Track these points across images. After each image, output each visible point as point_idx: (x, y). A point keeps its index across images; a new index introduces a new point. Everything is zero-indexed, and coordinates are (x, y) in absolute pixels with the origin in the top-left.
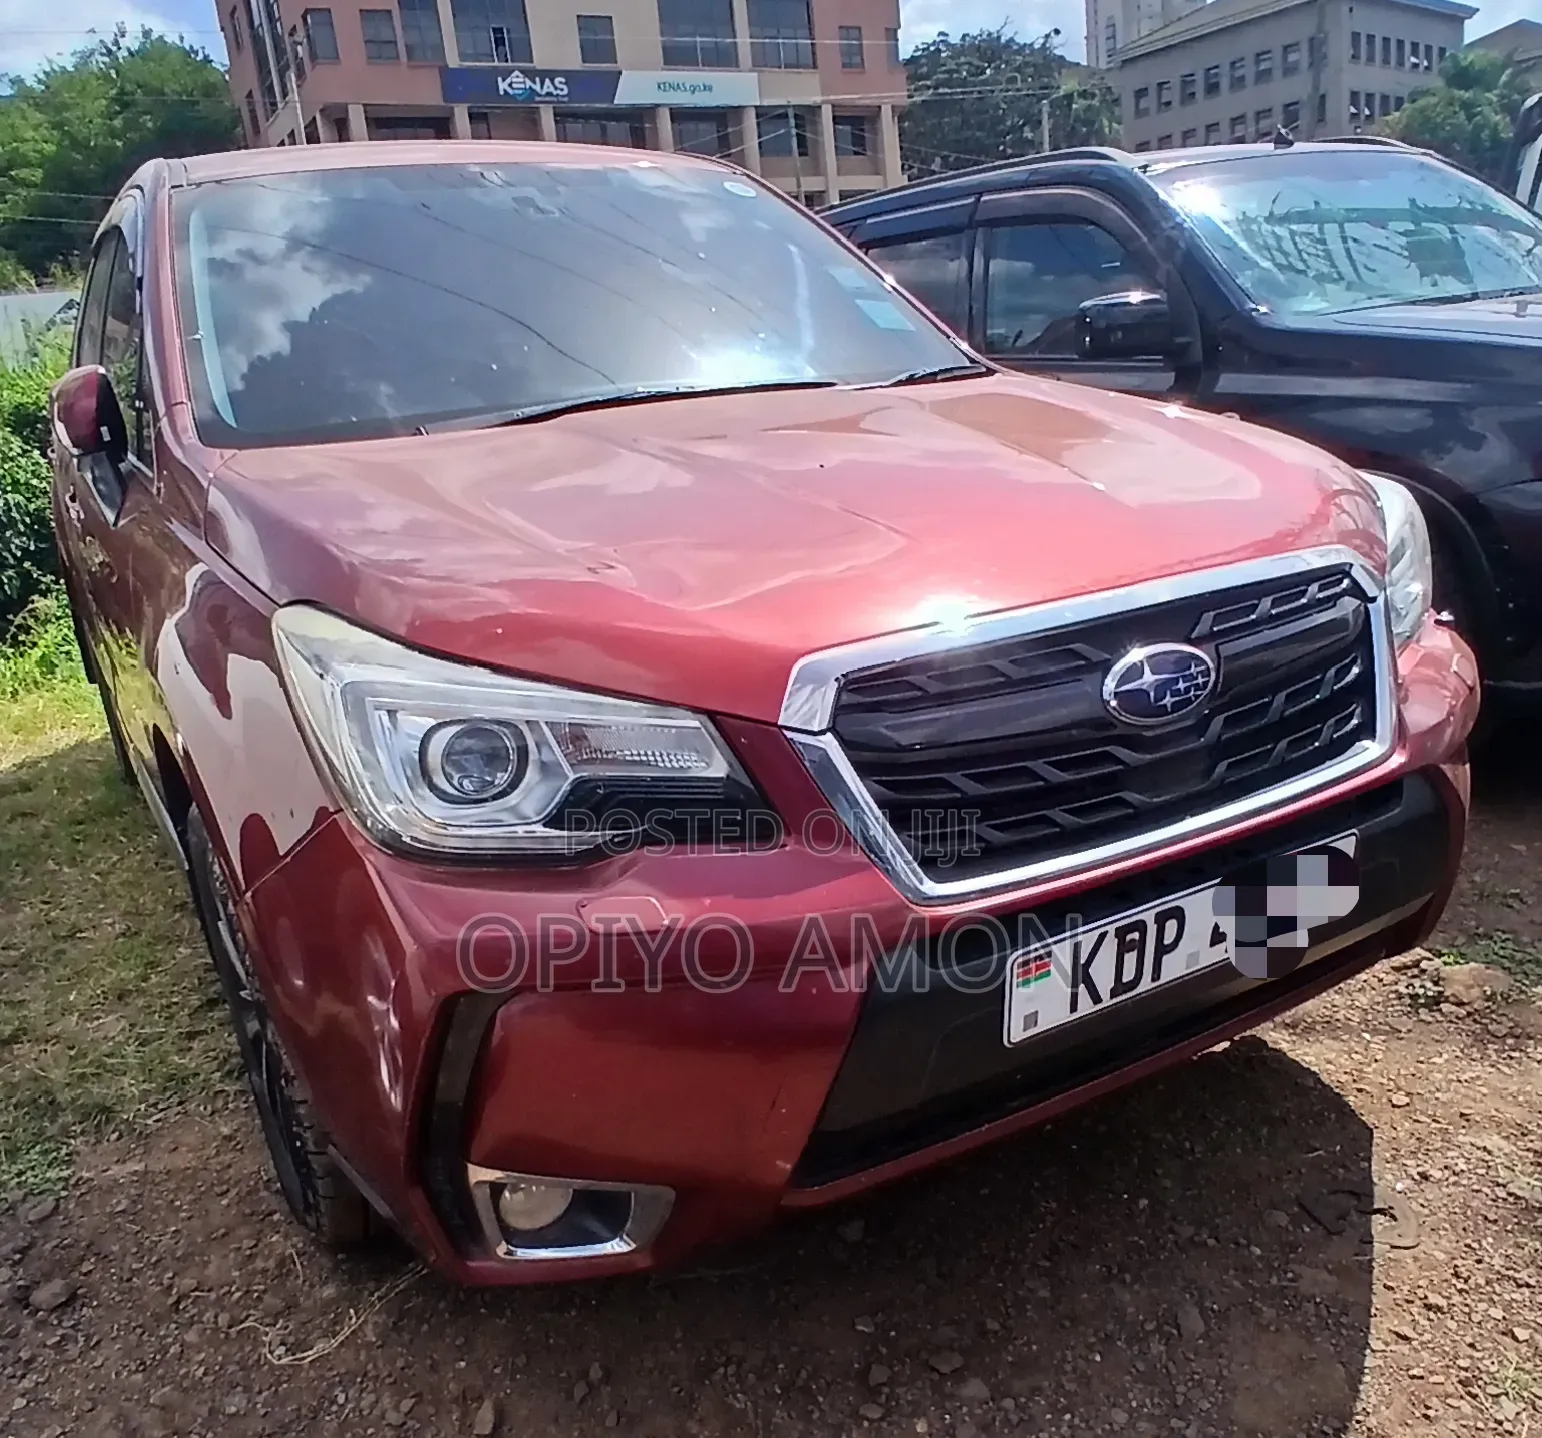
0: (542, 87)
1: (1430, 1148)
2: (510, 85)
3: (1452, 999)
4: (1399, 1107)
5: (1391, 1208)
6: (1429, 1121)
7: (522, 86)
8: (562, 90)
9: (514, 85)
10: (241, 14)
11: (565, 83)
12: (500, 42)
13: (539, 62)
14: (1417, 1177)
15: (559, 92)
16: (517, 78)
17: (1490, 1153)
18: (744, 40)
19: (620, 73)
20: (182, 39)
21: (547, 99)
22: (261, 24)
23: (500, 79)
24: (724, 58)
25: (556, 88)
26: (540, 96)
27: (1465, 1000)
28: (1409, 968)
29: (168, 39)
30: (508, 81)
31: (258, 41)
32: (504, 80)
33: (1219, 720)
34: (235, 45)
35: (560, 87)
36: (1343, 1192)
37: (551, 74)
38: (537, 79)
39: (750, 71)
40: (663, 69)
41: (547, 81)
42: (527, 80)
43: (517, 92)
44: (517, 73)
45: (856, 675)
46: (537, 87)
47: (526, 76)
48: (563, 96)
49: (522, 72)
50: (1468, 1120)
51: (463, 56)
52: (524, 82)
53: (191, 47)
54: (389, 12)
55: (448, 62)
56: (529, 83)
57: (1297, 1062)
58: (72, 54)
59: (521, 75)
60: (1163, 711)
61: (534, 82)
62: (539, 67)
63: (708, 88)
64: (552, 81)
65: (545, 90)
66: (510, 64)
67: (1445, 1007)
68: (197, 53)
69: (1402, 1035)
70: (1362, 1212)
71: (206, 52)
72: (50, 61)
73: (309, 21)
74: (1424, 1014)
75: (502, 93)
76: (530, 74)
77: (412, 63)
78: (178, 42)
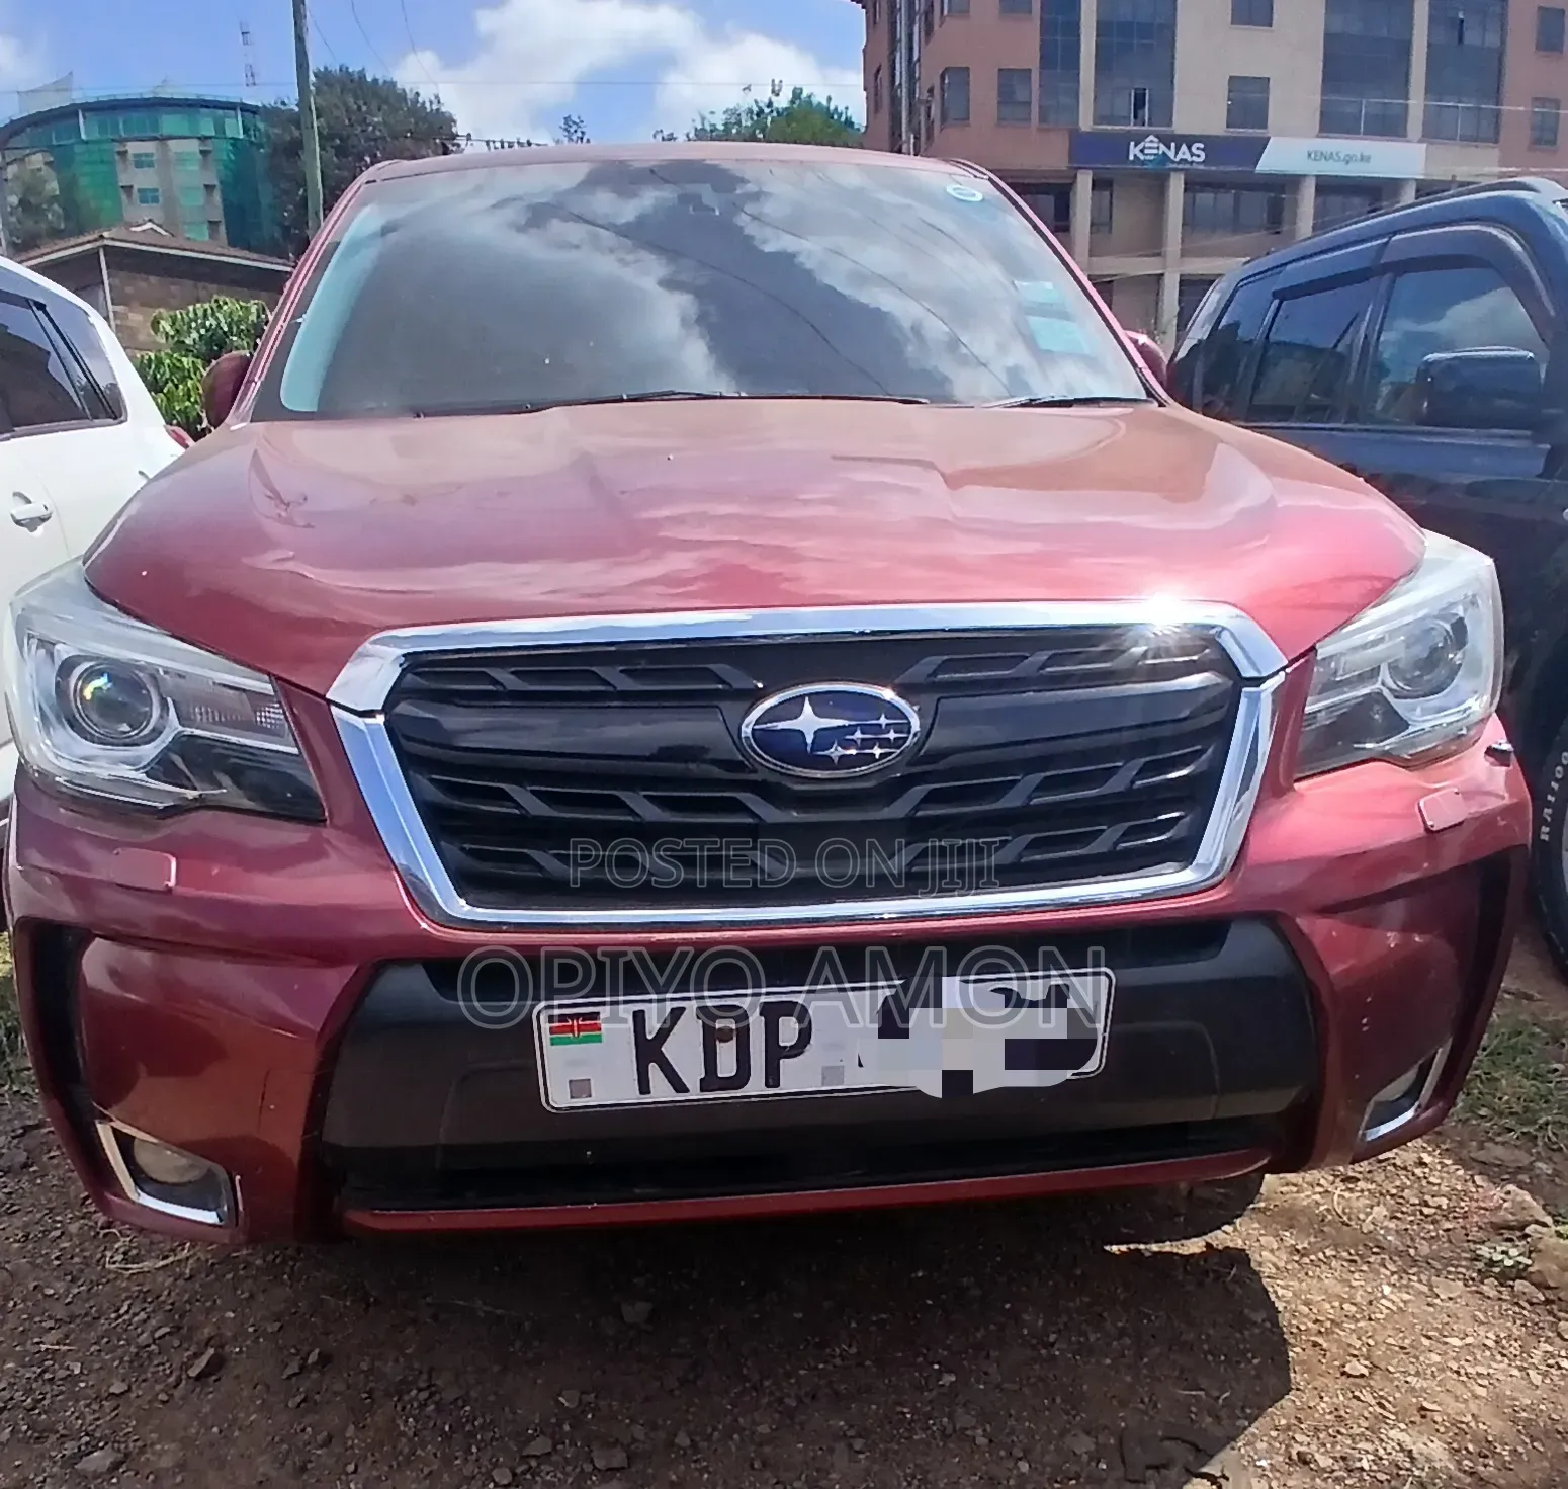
0: (1177, 153)
1: (1343, 1431)
2: (1142, 151)
3: (1534, 1278)
4: (1350, 1376)
5: (1224, 1476)
6: (1373, 1402)
7: (1155, 151)
8: (1198, 156)
9: (1146, 151)
10: (884, 74)
11: (1203, 150)
12: (1139, 103)
13: (1180, 125)
14: (1295, 1457)
15: (1195, 158)
16: (1151, 141)
17: (1413, 1459)
18: (1417, 102)
19: (1268, 138)
20: (829, 99)
21: (1180, 166)
22: (901, 84)
23: (1132, 143)
24: (1390, 126)
25: (1192, 155)
26: (1173, 162)
27: (1552, 1284)
28: (1511, 1228)
29: (815, 101)
30: (1141, 146)
31: (895, 101)
32: (1136, 145)
33: (920, 791)
34: (874, 106)
35: (1197, 152)
36: (1183, 1442)
37: (1189, 140)
38: (1173, 144)
39: (1420, 141)
40: (1318, 136)
41: (1184, 147)
42: (1162, 146)
43: (1148, 157)
44: (1151, 137)
45: (431, 657)
46: (1171, 154)
47: (1161, 141)
48: (1198, 163)
49: (1157, 136)
50: (1424, 1417)
51: (1098, 119)
52: (1158, 148)
53: (836, 109)
54: (1029, 70)
55: (1081, 124)
56: (1163, 147)
57: (1266, 1291)
58: (725, 113)
59: (1156, 139)
60: (826, 763)
61: (1169, 148)
62: (1178, 132)
63: (1364, 159)
64: (1189, 147)
65: (1180, 156)
66: (1146, 127)
67: (1519, 1285)
68: (840, 115)
69: (1437, 1301)
70: (1187, 1470)
71: (849, 115)
72: (703, 119)
73: (946, 81)
74: (1489, 1287)
75: (1131, 158)
76: (1166, 139)
77: (1045, 126)
78: (825, 103)
